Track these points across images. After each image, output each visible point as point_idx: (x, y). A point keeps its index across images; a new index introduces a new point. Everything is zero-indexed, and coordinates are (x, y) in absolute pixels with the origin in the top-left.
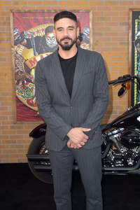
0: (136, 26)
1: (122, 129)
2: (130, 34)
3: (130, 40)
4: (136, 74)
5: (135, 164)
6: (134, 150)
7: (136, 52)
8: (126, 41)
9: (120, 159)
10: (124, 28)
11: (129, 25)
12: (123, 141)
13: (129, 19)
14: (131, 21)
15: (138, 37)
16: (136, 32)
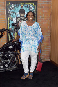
0: (8, 7)
1: (3, 52)
2: (6, 11)
3: (6, 13)
4: (9, 28)
5: (8, 66)
6: (8, 61)
7: (8, 18)
8: (4, 14)
9: (2, 65)
10: (3, 8)
11: (5, 6)
12: (3, 57)
13: (5, 4)
14: (5, 5)
15: (9, 12)
16: (8, 10)
